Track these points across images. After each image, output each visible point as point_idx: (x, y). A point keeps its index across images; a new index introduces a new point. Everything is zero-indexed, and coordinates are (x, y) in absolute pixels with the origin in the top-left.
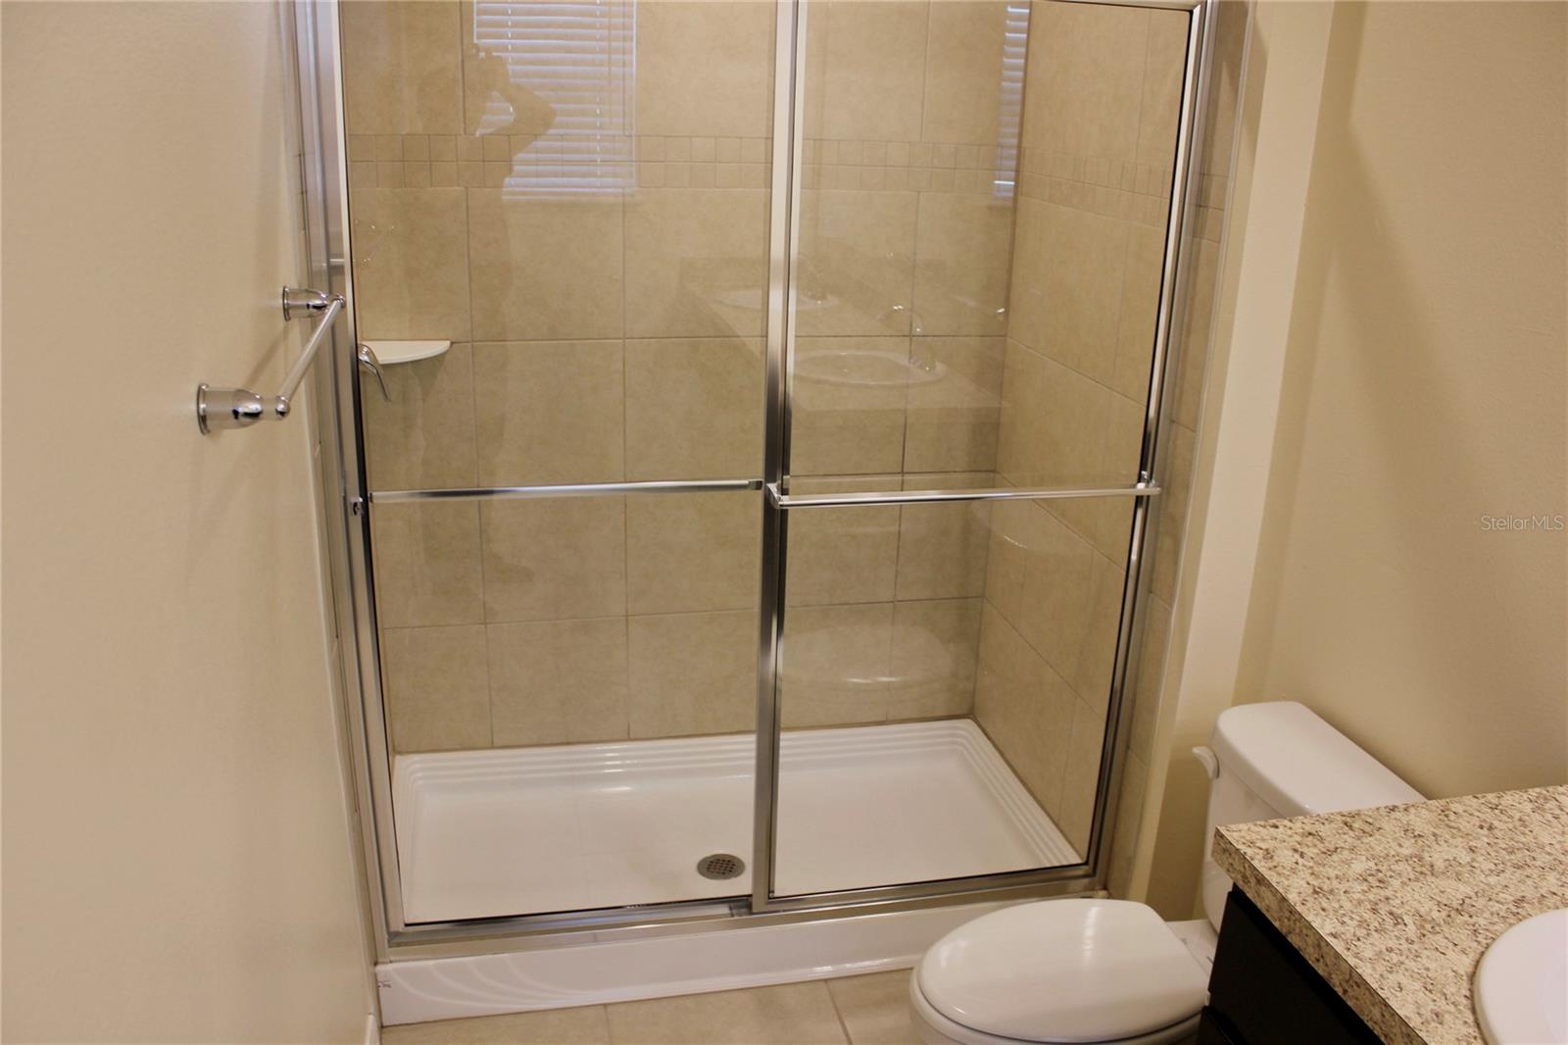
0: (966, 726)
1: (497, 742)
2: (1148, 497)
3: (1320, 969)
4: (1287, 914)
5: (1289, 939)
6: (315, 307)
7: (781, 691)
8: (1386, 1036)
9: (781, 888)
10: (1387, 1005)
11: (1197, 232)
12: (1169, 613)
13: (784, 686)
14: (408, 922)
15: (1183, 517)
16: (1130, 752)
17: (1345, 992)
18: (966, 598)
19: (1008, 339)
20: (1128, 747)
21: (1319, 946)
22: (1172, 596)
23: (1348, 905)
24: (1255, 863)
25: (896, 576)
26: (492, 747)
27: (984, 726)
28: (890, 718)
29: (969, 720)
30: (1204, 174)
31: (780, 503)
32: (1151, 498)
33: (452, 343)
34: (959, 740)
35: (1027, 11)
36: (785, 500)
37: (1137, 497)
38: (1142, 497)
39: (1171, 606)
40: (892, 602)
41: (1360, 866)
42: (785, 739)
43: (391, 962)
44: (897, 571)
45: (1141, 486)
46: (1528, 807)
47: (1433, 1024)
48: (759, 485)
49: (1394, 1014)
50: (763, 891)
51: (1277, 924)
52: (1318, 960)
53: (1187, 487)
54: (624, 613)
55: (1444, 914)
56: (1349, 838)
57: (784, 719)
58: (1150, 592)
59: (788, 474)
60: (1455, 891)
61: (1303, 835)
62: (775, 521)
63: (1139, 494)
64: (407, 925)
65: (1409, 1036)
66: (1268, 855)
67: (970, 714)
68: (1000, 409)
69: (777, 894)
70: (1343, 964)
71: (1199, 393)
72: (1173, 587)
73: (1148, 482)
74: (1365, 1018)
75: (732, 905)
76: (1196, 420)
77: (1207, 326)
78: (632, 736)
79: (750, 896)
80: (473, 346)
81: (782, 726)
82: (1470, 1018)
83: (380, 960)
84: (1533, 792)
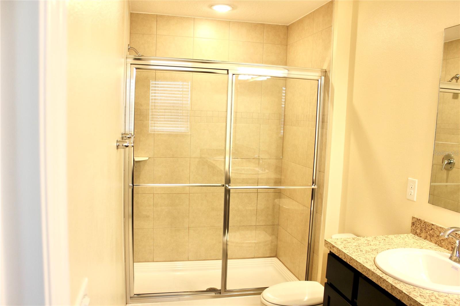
0: (275, 259)
1: (155, 260)
2: (315, 189)
3: (345, 260)
4: (339, 251)
5: (339, 257)
6: (128, 137)
7: (228, 245)
8: (357, 268)
9: (228, 288)
10: (357, 261)
11: (322, 128)
12: (321, 217)
13: (229, 243)
14: (135, 294)
15: (323, 193)
16: (314, 254)
17: (350, 262)
18: (274, 225)
19: (283, 160)
20: (314, 253)
21: (345, 255)
22: (321, 213)
23: (351, 249)
24: (332, 244)
25: (256, 219)
26: (153, 261)
27: (280, 259)
28: (255, 257)
29: (276, 258)
30: (323, 115)
31: (229, 188)
32: (316, 189)
33: (149, 158)
34: (273, 263)
35: (285, 88)
36: (230, 187)
37: (312, 189)
38: (313, 189)
39: (321, 215)
40: (255, 226)
41: (355, 244)
42: (229, 261)
43: (130, 304)
44: (256, 218)
45: (313, 186)
46: (394, 237)
47: (365, 263)
48: (223, 186)
49: (358, 262)
50: (224, 289)
51: (337, 255)
52: (345, 258)
53: (323, 186)
54: (188, 227)
55: (371, 250)
56: (354, 241)
57: (228, 257)
58: (317, 213)
59: (230, 183)
60: (374, 248)
61: (343, 240)
62: (227, 192)
63: (313, 188)
64: (134, 294)
65: (361, 265)
66: (335, 243)
67: (276, 256)
68: (281, 178)
69: (227, 289)
70: (349, 257)
71: (325, 164)
72: (321, 210)
73: (315, 185)
74: (353, 266)
75: (216, 292)
76: (324, 170)
77: (326, 148)
78: (189, 259)
79: (220, 290)
80: (154, 159)
81: (228, 258)
82: (373, 262)
83: (127, 303)
84: (395, 235)
